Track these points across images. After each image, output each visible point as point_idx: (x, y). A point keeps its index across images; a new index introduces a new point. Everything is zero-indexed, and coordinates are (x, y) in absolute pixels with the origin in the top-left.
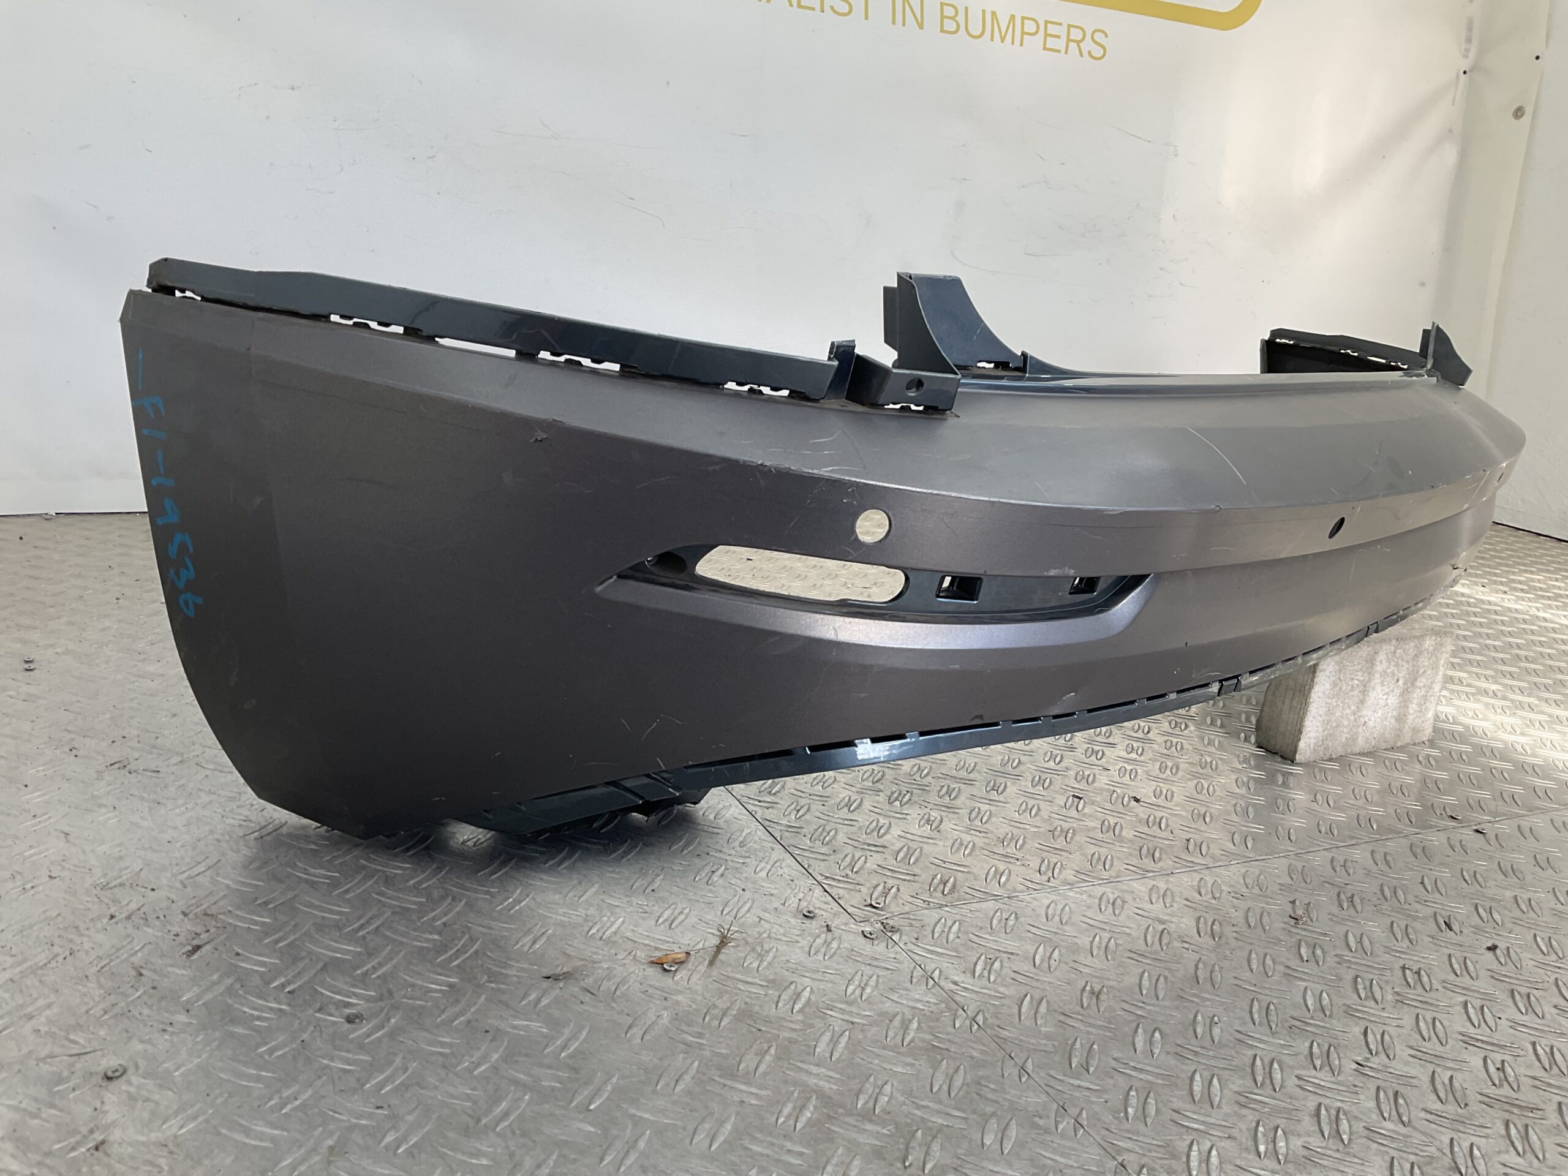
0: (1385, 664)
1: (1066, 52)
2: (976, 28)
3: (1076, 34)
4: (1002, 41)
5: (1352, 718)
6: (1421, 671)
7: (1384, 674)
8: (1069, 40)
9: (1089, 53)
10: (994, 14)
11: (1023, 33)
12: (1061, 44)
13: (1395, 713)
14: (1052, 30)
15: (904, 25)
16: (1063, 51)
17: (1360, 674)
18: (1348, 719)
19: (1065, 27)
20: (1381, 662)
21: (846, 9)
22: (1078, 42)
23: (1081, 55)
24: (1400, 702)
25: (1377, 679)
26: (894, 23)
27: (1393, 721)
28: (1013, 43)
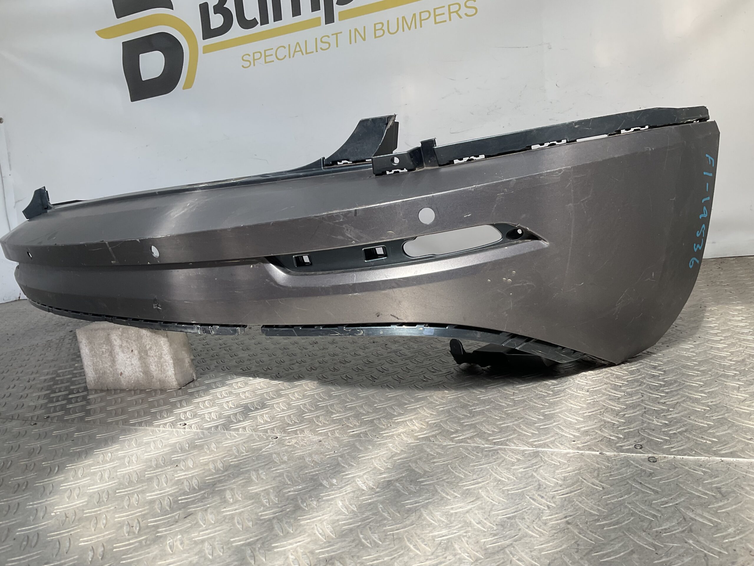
0: (118, 341)
1: (450, 20)
2: (393, 29)
3: (454, 8)
4: (409, 29)
5: (111, 369)
6: (148, 347)
7: (121, 346)
8: (450, 13)
9: (466, 14)
10: (404, 18)
11: (421, 20)
12: (446, 17)
13: (140, 369)
14: (438, 12)
15: (356, 42)
16: (448, 20)
17: (104, 346)
18: (109, 370)
19: (447, 7)
20: (115, 339)
21: (327, 45)
22: (456, 12)
23: (461, 17)
24: (141, 364)
25: (117, 349)
26: (351, 43)
27: (142, 374)
28: (416, 28)
